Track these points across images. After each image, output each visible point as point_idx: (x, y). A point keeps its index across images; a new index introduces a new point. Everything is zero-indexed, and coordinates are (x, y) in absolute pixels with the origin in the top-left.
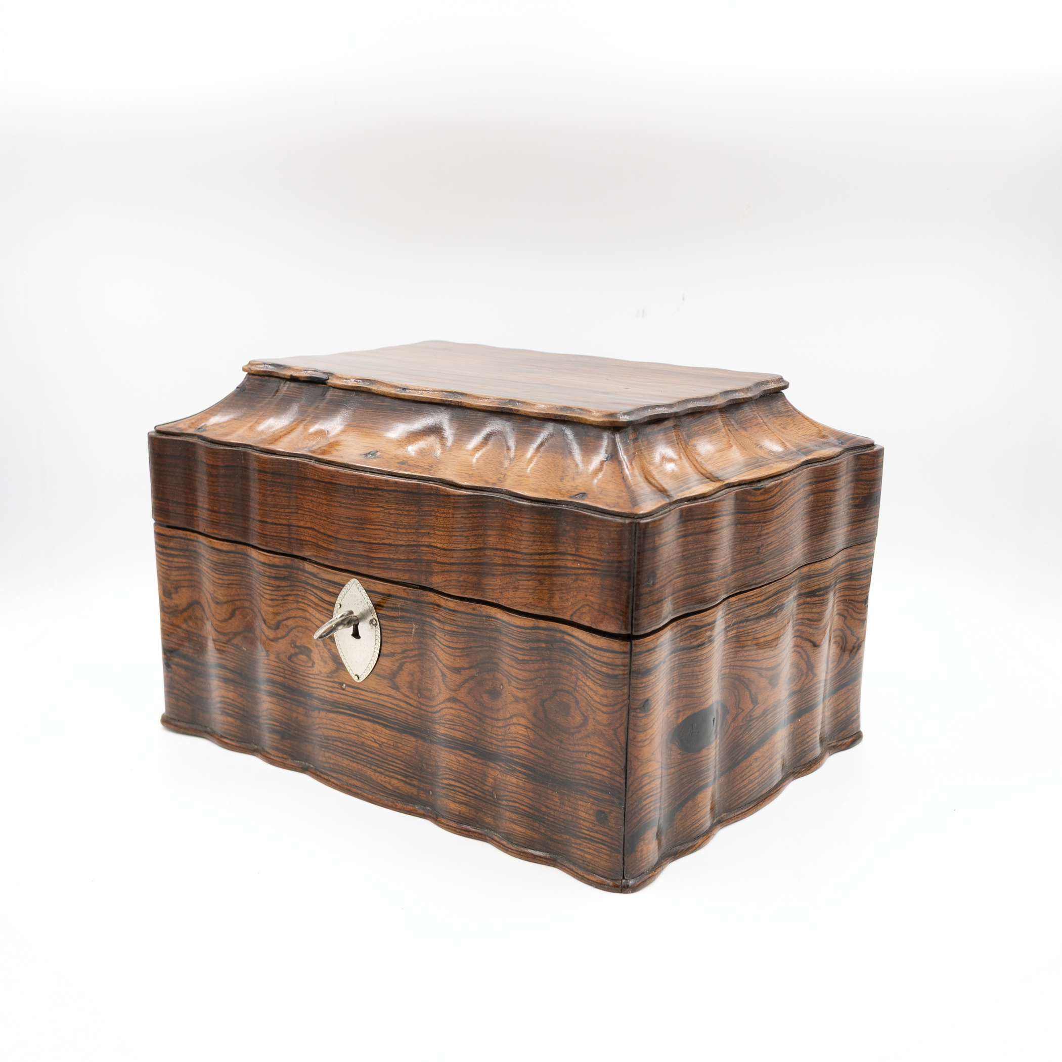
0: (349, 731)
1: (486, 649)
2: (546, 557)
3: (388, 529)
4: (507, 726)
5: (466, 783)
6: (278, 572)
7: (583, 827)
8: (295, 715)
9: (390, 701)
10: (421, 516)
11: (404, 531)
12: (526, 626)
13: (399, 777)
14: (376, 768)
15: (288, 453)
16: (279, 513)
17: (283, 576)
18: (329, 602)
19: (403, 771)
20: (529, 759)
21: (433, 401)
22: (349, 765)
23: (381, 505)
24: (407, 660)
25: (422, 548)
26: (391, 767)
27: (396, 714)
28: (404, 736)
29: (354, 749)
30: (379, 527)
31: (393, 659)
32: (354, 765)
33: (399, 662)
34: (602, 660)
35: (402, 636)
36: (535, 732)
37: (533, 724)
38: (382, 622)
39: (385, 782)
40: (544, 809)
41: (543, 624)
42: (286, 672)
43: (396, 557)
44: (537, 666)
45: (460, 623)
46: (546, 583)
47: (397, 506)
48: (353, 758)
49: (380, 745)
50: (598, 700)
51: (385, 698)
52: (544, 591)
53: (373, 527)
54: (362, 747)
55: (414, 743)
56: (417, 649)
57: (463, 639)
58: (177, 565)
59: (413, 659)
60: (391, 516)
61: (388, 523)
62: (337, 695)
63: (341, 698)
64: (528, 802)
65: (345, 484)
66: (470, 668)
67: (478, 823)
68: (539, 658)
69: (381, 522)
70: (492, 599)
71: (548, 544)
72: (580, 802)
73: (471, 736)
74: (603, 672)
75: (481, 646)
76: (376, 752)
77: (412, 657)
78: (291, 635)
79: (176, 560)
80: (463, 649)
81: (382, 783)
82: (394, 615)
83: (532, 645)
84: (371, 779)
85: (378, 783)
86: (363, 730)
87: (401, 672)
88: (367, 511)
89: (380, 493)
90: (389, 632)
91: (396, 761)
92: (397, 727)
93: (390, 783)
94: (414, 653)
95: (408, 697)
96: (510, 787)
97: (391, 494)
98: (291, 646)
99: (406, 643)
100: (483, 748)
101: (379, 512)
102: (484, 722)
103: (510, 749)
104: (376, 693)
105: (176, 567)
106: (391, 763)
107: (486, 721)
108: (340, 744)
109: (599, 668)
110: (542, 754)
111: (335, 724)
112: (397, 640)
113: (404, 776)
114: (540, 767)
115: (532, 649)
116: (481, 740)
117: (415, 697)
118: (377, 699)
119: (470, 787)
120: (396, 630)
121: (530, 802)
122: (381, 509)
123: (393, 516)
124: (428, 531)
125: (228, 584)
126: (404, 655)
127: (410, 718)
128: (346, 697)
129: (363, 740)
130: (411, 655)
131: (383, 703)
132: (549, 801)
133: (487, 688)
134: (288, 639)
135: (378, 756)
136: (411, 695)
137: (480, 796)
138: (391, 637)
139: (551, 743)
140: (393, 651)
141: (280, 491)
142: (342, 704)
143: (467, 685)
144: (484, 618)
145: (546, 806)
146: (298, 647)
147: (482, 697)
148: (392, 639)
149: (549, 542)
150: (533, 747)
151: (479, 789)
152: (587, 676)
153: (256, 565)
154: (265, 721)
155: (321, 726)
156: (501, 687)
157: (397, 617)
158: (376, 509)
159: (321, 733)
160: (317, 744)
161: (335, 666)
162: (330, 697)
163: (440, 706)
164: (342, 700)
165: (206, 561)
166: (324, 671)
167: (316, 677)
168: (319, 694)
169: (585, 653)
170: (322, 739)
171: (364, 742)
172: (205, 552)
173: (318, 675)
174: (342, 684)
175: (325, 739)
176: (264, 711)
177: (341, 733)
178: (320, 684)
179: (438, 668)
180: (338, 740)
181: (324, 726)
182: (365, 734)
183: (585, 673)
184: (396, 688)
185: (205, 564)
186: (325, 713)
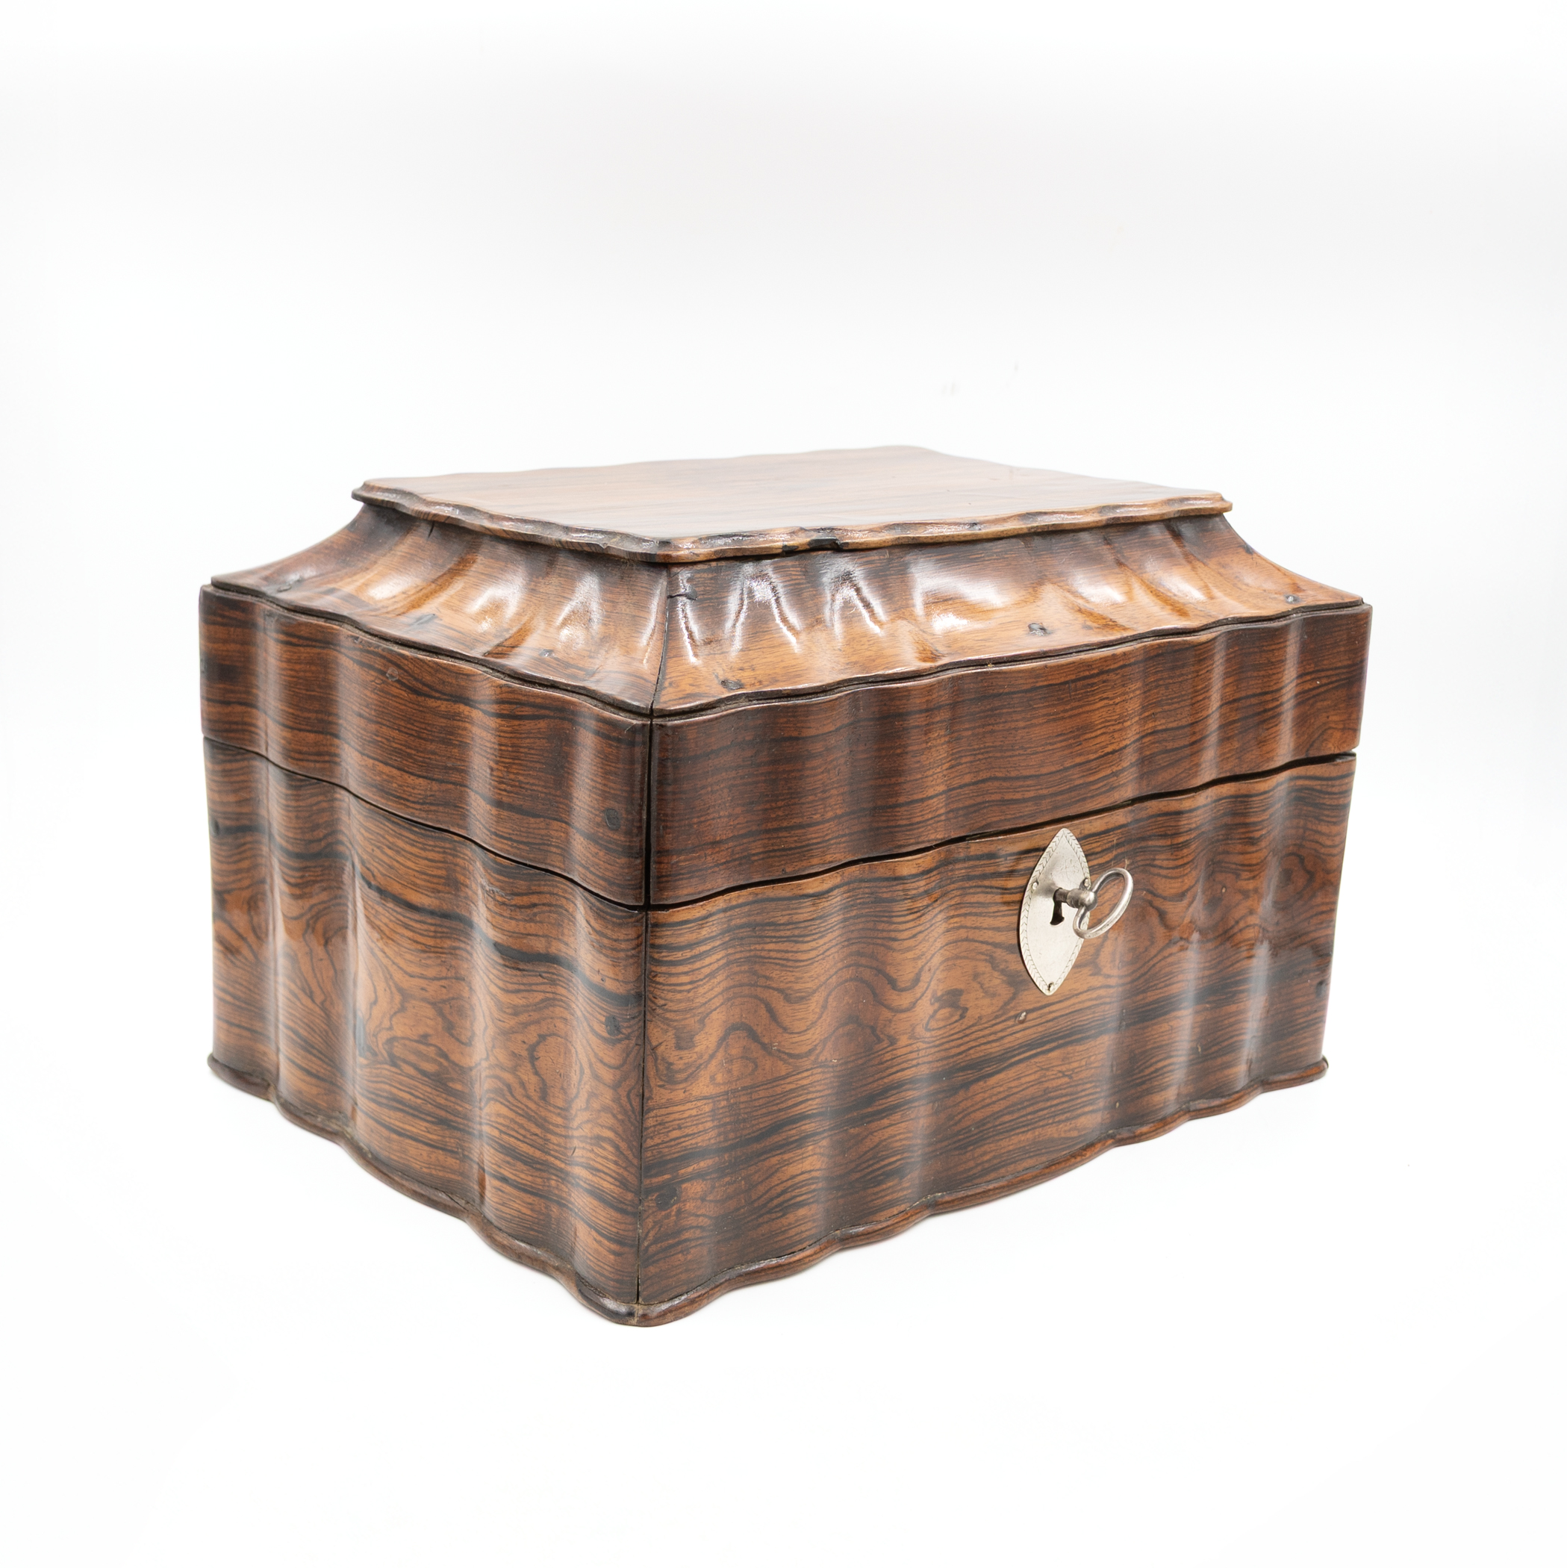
0: (1025, 1086)
3: (1112, 729)
5: (1175, 1053)
7: (1298, 1017)
8: (921, 1122)
9: (1089, 997)
10: (1147, 692)
11: (1129, 723)
13: (1086, 1110)
14: (1061, 1118)
18: (1016, 888)
19: (1089, 1098)
22: (1020, 1142)
23: (1105, 695)
25: (1143, 741)
26: (1080, 1101)
27: (1093, 1013)
28: (1099, 1041)
29: (1031, 1109)
30: (1102, 731)
32: (1029, 1135)
34: (1341, 789)
35: (1112, 886)
38: (1093, 877)
39: (1070, 1130)
41: (1283, 776)
42: (921, 1054)
47: (1123, 689)
48: (1027, 1125)
49: (1069, 1076)
51: (1084, 997)
53: (1093, 735)
54: (1045, 1097)
55: (1106, 1043)
58: (708, 971)
60: (1116, 707)
61: (1113, 720)
62: (1012, 1038)
63: (1019, 1039)
66: (1196, 882)
69: (1104, 722)
75: (1207, 847)
76: (1063, 1091)
78: (933, 984)
79: (708, 961)
81: (1066, 1135)
82: (1109, 859)
84: (1053, 1140)
85: (1062, 1138)
86: (1048, 1070)
87: (1105, 944)
88: (1087, 712)
89: (1105, 677)
91: (1086, 1086)
92: (1093, 1032)
93: (1075, 1129)
95: (1110, 976)
96: (1225, 1022)
97: (1117, 674)
98: (931, 1004)
101: (1102, 707)
104: (1074, 996)
105: (705, 977)
106: (1080, 1094)
108: (1007, 1118)
109: (1336, 802)
111: (1001, 1089)
113: (1090, 1105)
118: (1074, 1004)
119: (1178, 1056)
122: (1106, 701)
123: (1118, 706)
124: (1152, 711)
125: (823, 953)
127: (1107, 1008)
128: (1027, 1032)
129: (1046, 1085)
131: (1080, 1006)
134: (931, 993)
135: (1065, 1095)
142: (1017, 1049)
151: (1185, 1053)
152: (1319, 820)
153: (884, 890)
154: (867, 1171)
155: (969, 1110)
156: (1224, 890)
157: (1111, 861)
158: (1099, 705)
159: (969, 1123)
160: (956, 1149)
161: (1012, 990)
162: (998, 1049)
163: (1152, 963)
164: (1020, 1041)
165: (780, 930)
166: (990, 1011)
167: (968, 1032)
168: (973, 1057)
169: (1320, 792)
170: (970, 1131)
171: (1048, 1088)
172: (780, 913)
173: (973, 1026)
174: (1019, 1015)
175: (978, 1127)
176: (866, 1153)
177: (1011, 1097)
178: (975, 1040)
179: (1153, 907)
180: (1005, 1111)
181: (977, 1107)
182: (1050, 1073)
183: (1317, 818)
184: (1098, 971)
185: (775, 937)
186: (981, 1083)
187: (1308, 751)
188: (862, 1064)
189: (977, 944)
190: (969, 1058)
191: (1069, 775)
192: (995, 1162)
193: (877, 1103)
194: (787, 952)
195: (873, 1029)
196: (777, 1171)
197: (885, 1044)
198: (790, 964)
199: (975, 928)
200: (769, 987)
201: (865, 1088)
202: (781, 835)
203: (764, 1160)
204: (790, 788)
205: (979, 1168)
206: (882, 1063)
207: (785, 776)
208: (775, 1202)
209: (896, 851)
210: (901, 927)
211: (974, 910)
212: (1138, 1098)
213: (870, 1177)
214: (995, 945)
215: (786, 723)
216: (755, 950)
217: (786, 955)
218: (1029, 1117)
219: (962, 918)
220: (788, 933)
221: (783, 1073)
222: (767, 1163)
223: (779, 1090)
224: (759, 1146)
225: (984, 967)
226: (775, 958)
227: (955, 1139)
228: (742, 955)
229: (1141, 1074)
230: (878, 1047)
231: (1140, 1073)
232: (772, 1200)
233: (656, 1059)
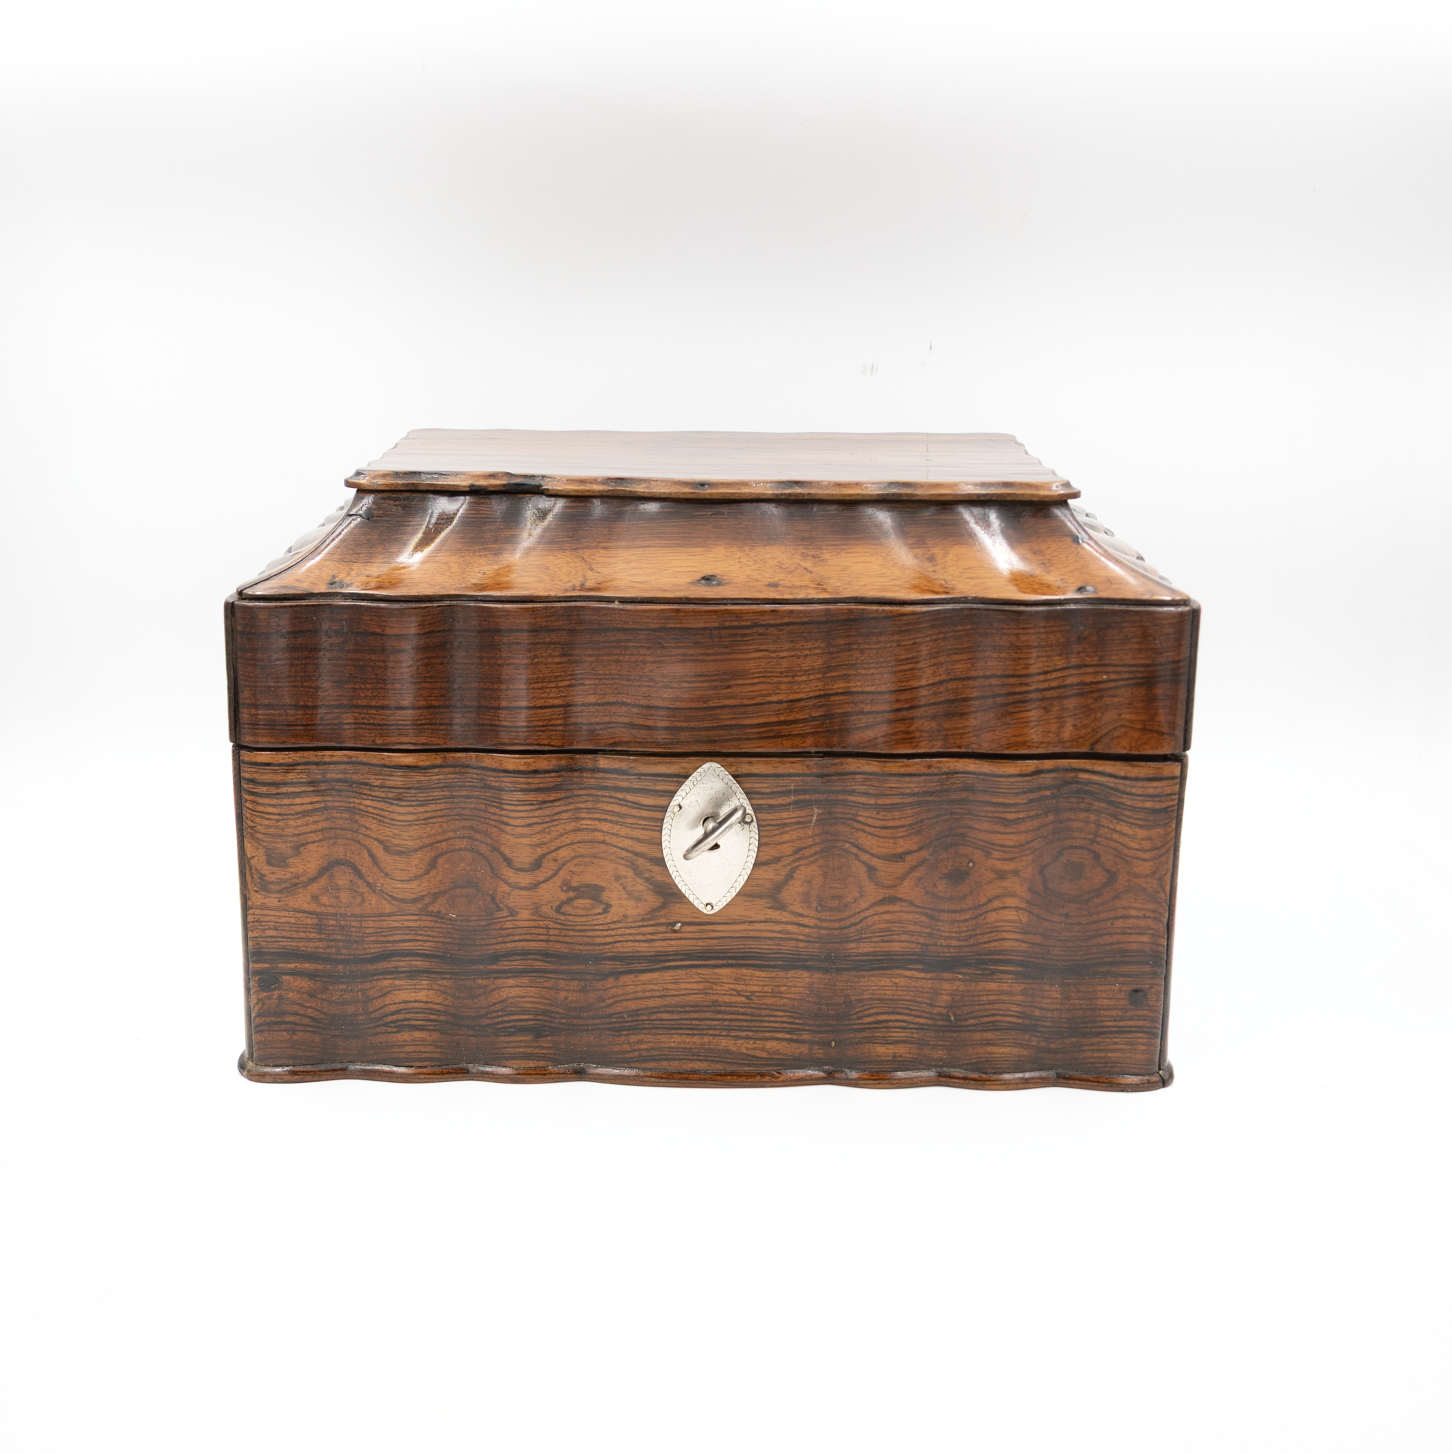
0: (685, 992)
1: (944, 818)
2: (1054, 675)
3: (776, 680)
4: (981, 915)
5: (906, 1011)
6: (543, 780)
7: (1104, 1019)
8: (562, 994)
9: (769, 928)
10: (832, 653)
11: (804, 678)
12: (1024, 773)
13: (780, 1035)
14: (739, 1033)
15: (556, 597)
16: (548, 690)
17: (551, 785)
18: (654, 806)
19: (786, 1025)
20: (1020, 951)
21: (761, 497)
22: (684, 1042)
23: (763, 647)
24: (803, 862)
25: (832, 698)
26: (766, 1024)
27: (778, 945)
28: (791, 974)
29: (696, 1015)
30: (760, 680)
31: (778, 866)
32: (695, 1039)
33: (789, 868)
34: (1146, 793)
35: (795, 830)
36: (1030, 912)
37: (1028, 902)
38: (762, 816)
39: (754, 1049)
40: (1037, 1013)
41: (1048, 764)
42: (551, 932)
43: (790, 718)
44: (1036, 823)
45: (908, 791)
46: (1054, 709)
47: (792, 645)
48: (693, 1029)
49: (747, 997)
50: (1137, 846)
51: (761, 926)
52: (1052, 721)
53: (748, 681)
54: (714, 1009)
55: (809, 979)
56: (818, 843)
57: (909, 811)
58: (300, 809)
59: (811, 859)
60: (781, 661)
61: (777, 672)
62: (663, 943)
63: (672, 946)
64: (1017, 1009)
65: (694, 626)
66: (921, 848)
67: (922, 1064)
68: (1040, 812)
69: (763, 672)
70: (960, 747)
71: (1057, 658)
72: (1099, 988)
73: (918, 943)
74: (1146, 808)
75: (938, 816)
76: (740, 1010)
77: (810, 856)
78: (562, 873)
79: (298, 800)
80: (910, 825)
81: (749, 1052)
82: (784, 802)
83: (1031, 796)
84: (729, 1052)
85: (743, 1053)
86: (715, 984)
87: (791, 883)
88: (738, 660)
89: (762, 630)
90: (772, 828)
91: (775, 1013)
92: (780, 963)
93: (763, 1049)
94: (813, 850)
95: (802, 916)
96: (985, 998)
97: (780, 630)
98: (562, 890)
99: (800, 839)
100: (937, 957)
101: (759, 658)
102: (938, 920)
103: (987, 945)
104: (745, 922)
105: (297, 813)
106: (767, 1018)
107: (941, 918)
108: (665, 1016)
109: (1140, 805)
110: (1038, 939)
111: (656, 988)
112: (786, 837)
113: (788, 1033)
114: (1034, 957)
115: (1031, 801)
116: (932, 945)
117: (813, 913)
118: (746, 930)
119: (912, 1015)
120: (785, 824)
121: (1019, 1009)
122: (764, 653)
123: (785, 660)
124: (845, 672)
125: (425, 819)
126: (797, 856)
127: (802, 945)
128: (683, 942)
129: (715, 998)
130: (808, 854)
131: (756, 934)
132: (1045, 1001)
133: (945, 871)
134: (558, 881)
135: (743, 1014)
136: (805, 912)
137: (927, 1025)
138: (775, 835)
139: (1051, 921)
140: (778, 855)
141: (550, 656)
142: (672, 955)
143: (914, 874)
144: (944, 777)
145: (1041, 1009)
146: (575, 889)
147: (935, 886)
148: (777, 839)
149: (1059, 655)
150: (1026, 933)
151: (926, 1015)
152: (1117, 819)
153: (492, 779)
154: (497, 1020)
155: (620, 998)
156: (971, 865)
157: (789, 804)
158: (754, 655)
159: (621, 1009)
160: (610, 1029)
161: (661, 900)
162: (646, 949)
163: (863, 915)
164: (675, 949)
165: (374, 791)
166: (635, 912)
167: (613, 926)
168: (620, 950)
169: (1116, 790)
170: (623, 1017)
171: (717, 1001)
172: (373, 777)
173: (619, 922)
174: (674, 924)
175: (631, 1016)
176: (495, 1004)
177: (668, 998)
178: (622, 935)
179: (860, 861)
180: (662, 1009)
181: (629, 997)
182: (719, 988)
183: (1113, 816)
184: (781, 907)
185: (370, 795)
186: (632, 976)
187: (1093, 744)
188: (485, 926)
189: (615, 849)
190: (615, 950)
191: (716, 714)
192: (654, 1053)
193: (501, 963)
194: (383, 810)
195: (493, 898)
196: (389, 992)
197: (505, 913)
198: (387, 820)
199: (613, 834)
200: (368, 836)
201: (489, 947)
202: (370, 712)
203: (377, 980)
204: (376, 675)
205: (636, 1054)
206: (503, 929)
207: (372, 664)
208: (390, 1018)
209: (500, 747)
210: (512, 814)
211: (609, 818)
212: (857, 1043)
213: (500, 1026)
214: (637, 854)
215: (371, 620)
216: (354, 802)
217: (382, 813)
218: (694, 1022)
219: (597, 823)
220: (383, 795)
221: (388, 911)
222: (379, 983)
223: (385, 924)
224: (372, 967)
225: (624, 871)
226: (373, 813)
227: (608, 1020)
228: (342, 804)
229: (860, 1021)
230: (497, 914)
231: (858, 1018)
232: (387, 1015)
233: (251, 869)
